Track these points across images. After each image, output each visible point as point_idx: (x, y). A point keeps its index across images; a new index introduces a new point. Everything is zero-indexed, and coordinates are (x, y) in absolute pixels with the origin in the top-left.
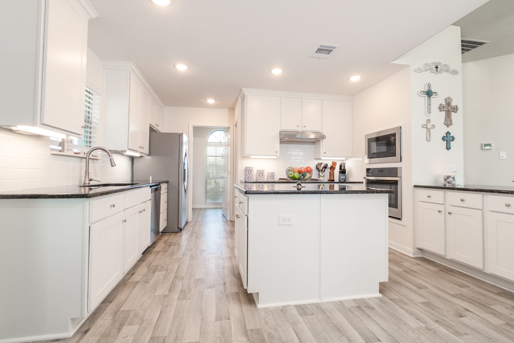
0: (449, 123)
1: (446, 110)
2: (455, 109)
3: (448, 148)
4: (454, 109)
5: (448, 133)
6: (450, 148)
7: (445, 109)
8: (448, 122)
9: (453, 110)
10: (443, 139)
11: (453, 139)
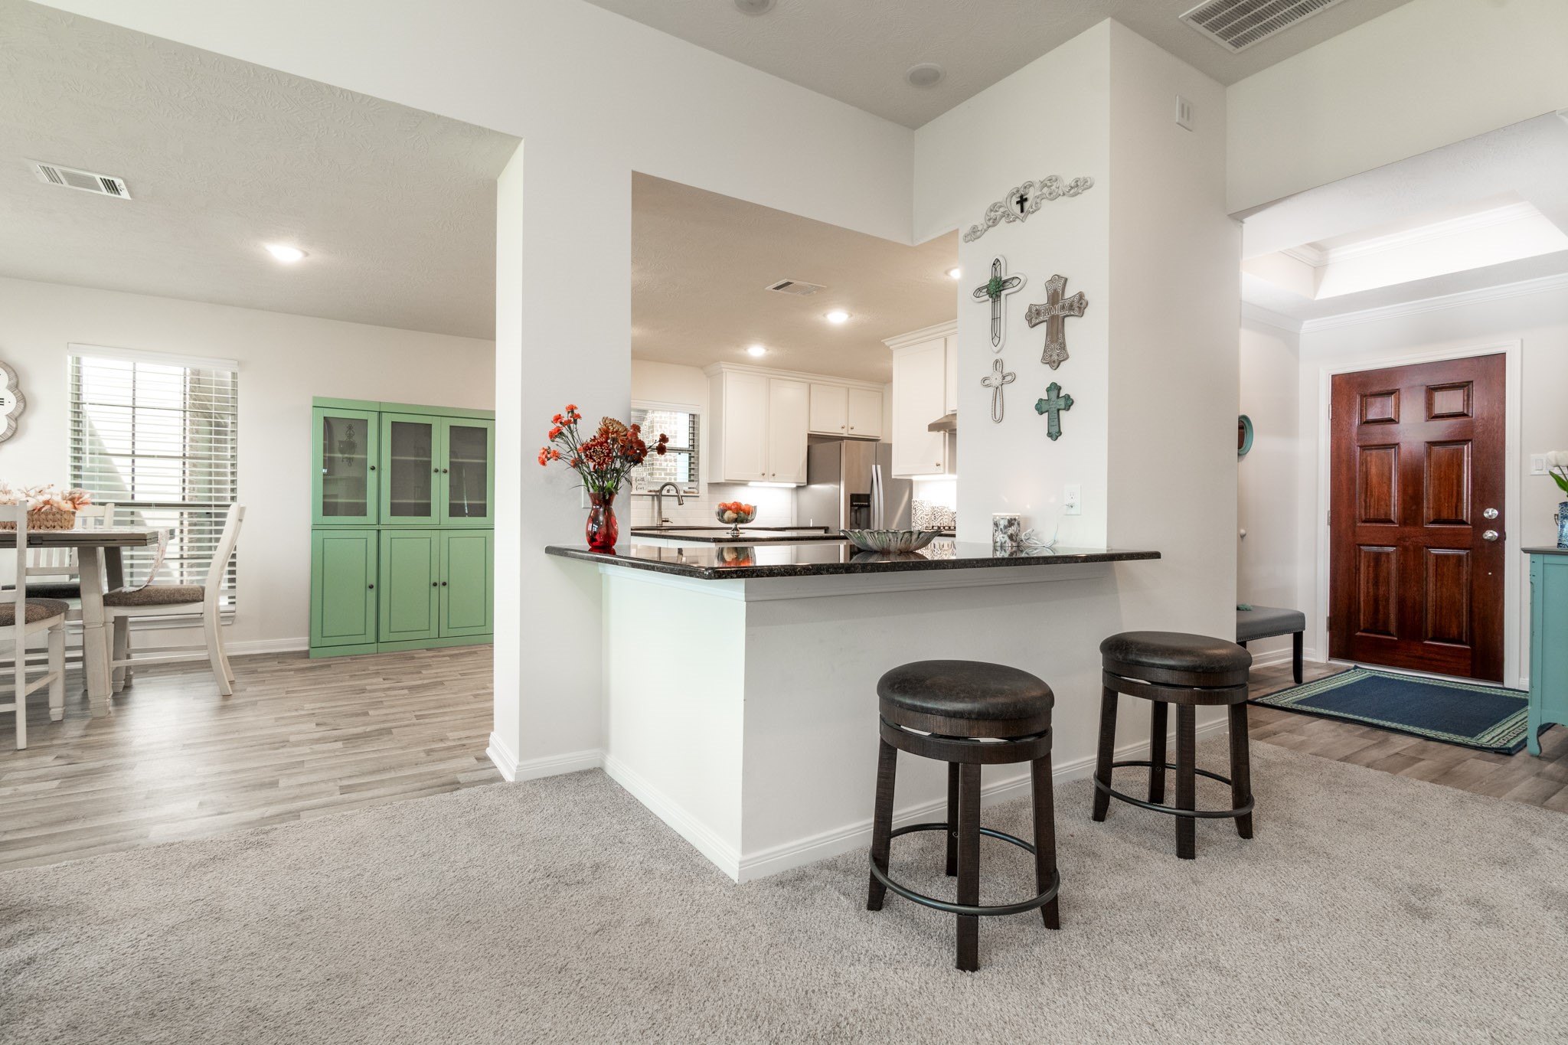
0: (1055, 357)
1: (1046, 318)
2: (1079, 306)
3: (1054, 433)
4: (1071, 307)
5: (1055, 388)
6: (1060, 433)
7: (1041, 318)
8: (1055, 352)
9: (1067, 313)
10: (1040, 408)
11: (1069, 403)
